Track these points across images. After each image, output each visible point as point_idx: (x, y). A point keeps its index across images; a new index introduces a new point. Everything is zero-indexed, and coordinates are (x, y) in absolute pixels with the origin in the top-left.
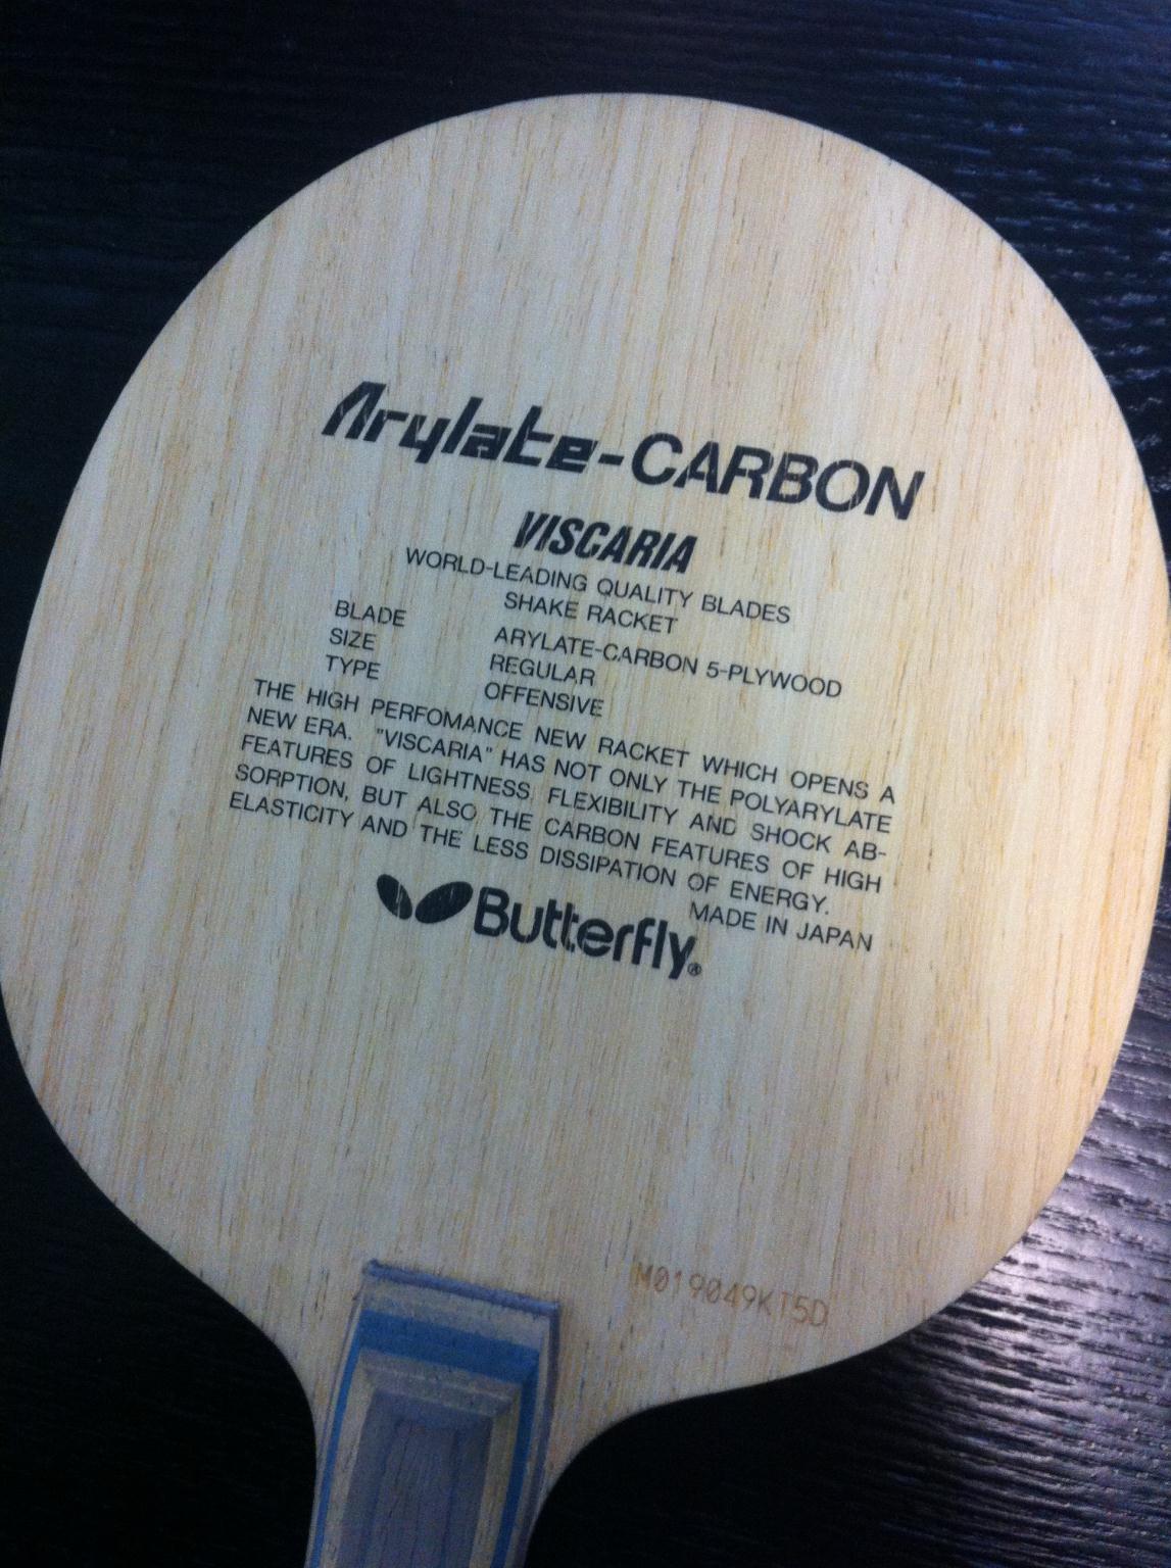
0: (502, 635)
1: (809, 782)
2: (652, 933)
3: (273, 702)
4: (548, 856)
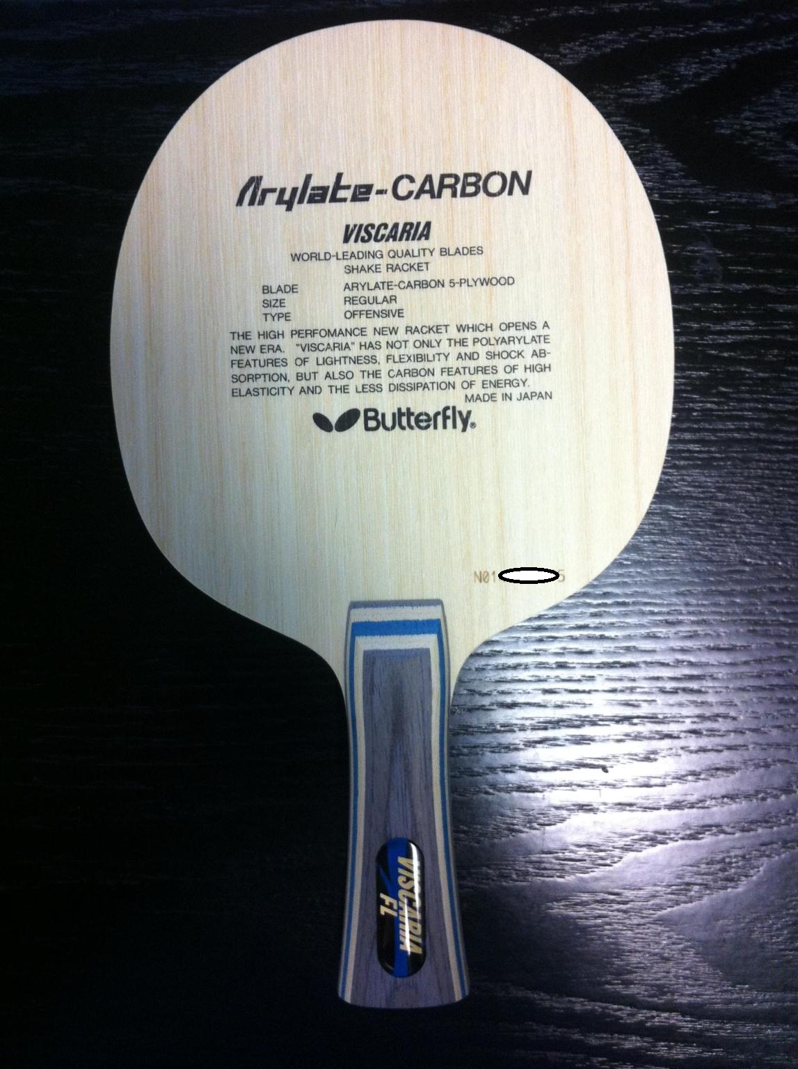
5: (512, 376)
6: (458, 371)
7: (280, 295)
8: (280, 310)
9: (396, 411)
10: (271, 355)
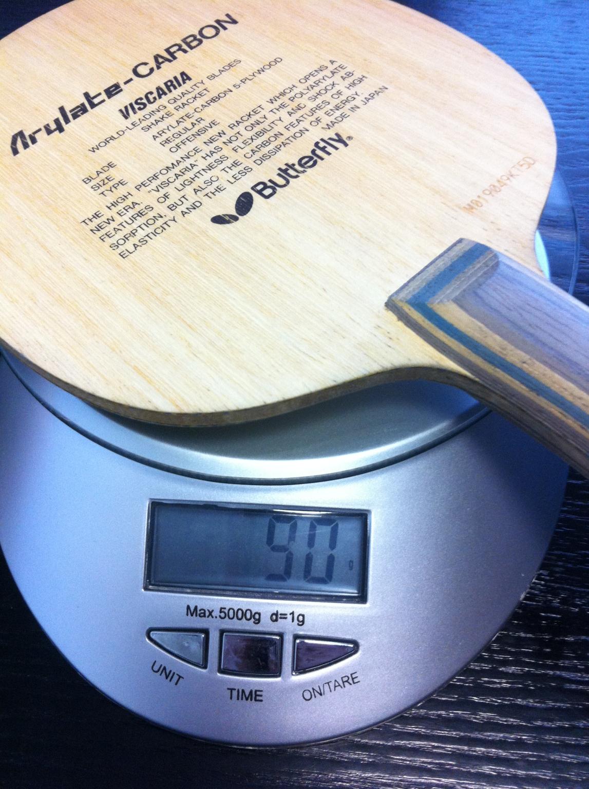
0: (155, 137)
1: (306, 79)
2: (322, 144)
3: (97, 221)
4: (259, 162)
10: (131, 212)
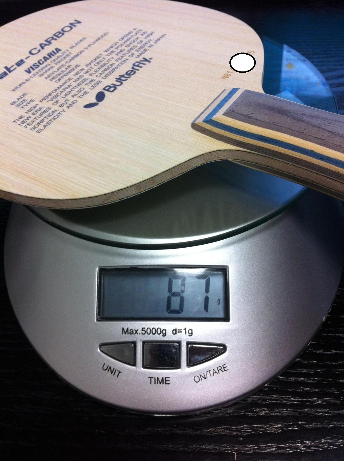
5: (144, 42)
6: (122, 57)
7: (21, 100)
8: (26, 102)
9: (116, 80)
